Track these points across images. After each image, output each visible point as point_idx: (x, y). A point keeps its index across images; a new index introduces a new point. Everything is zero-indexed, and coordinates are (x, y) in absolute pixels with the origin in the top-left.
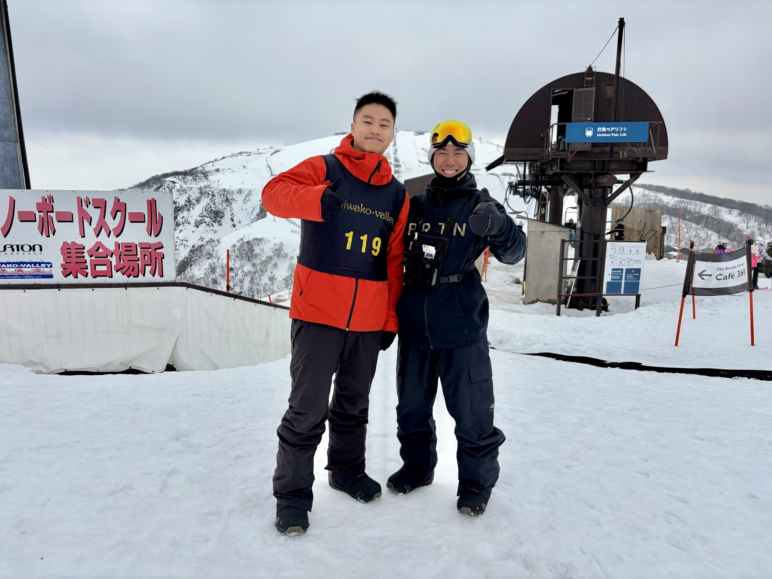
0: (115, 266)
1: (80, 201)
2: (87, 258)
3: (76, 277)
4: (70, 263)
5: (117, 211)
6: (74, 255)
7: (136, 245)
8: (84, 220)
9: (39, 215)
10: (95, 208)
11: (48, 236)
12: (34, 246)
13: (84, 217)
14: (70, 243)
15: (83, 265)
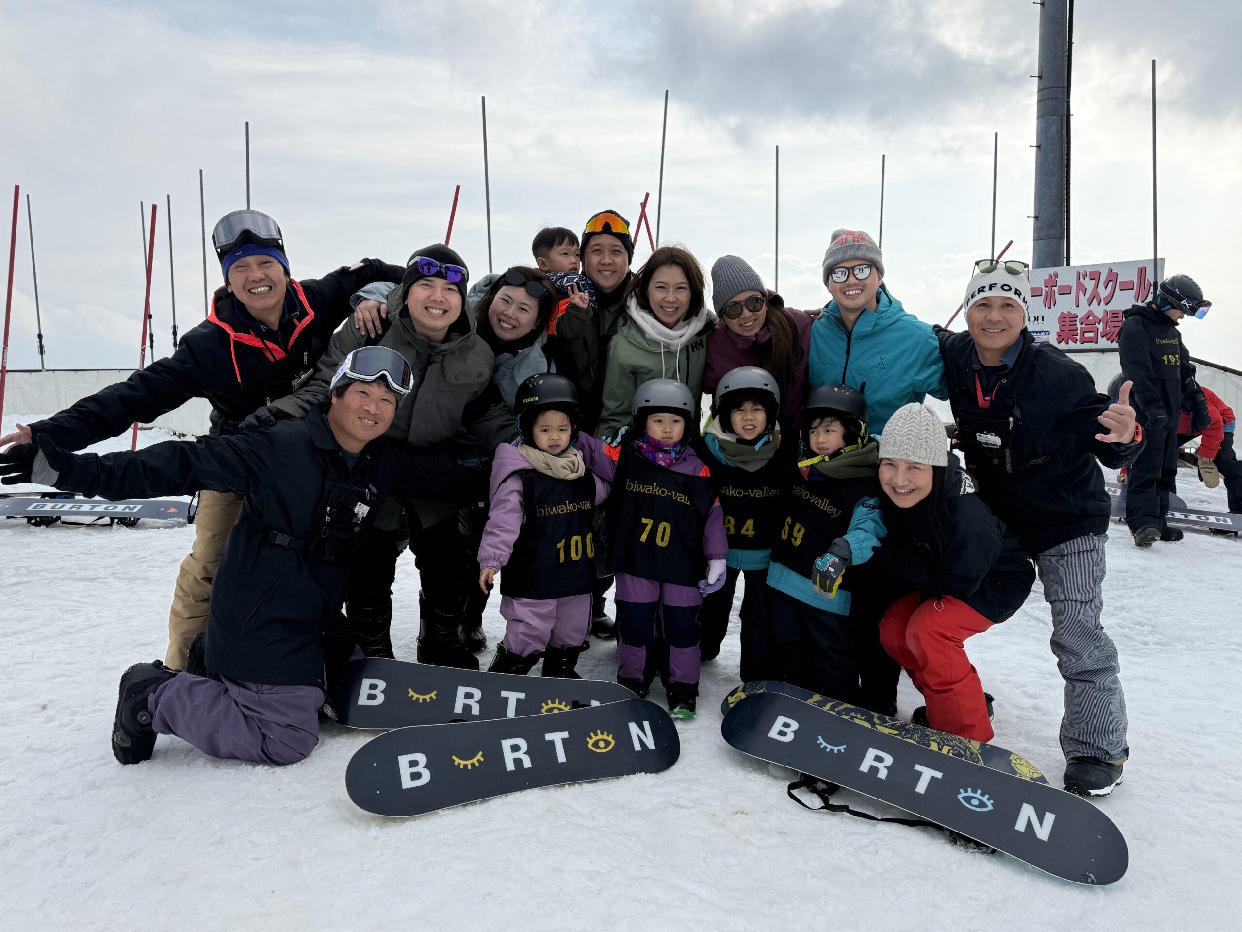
0: (1101, 332)
1: (1079, 274)
2: (1079, 325)
3: (1067, 343)
4: (1064, 330)
5: (1109, 281)
8: (1080, 291)
9: (1046, 290)
10: (1091, 279)
11: (1050, 308)
12: (1038, 317)
13: (1081, 288)
14: (1066, 313)
15: (1074, 333)
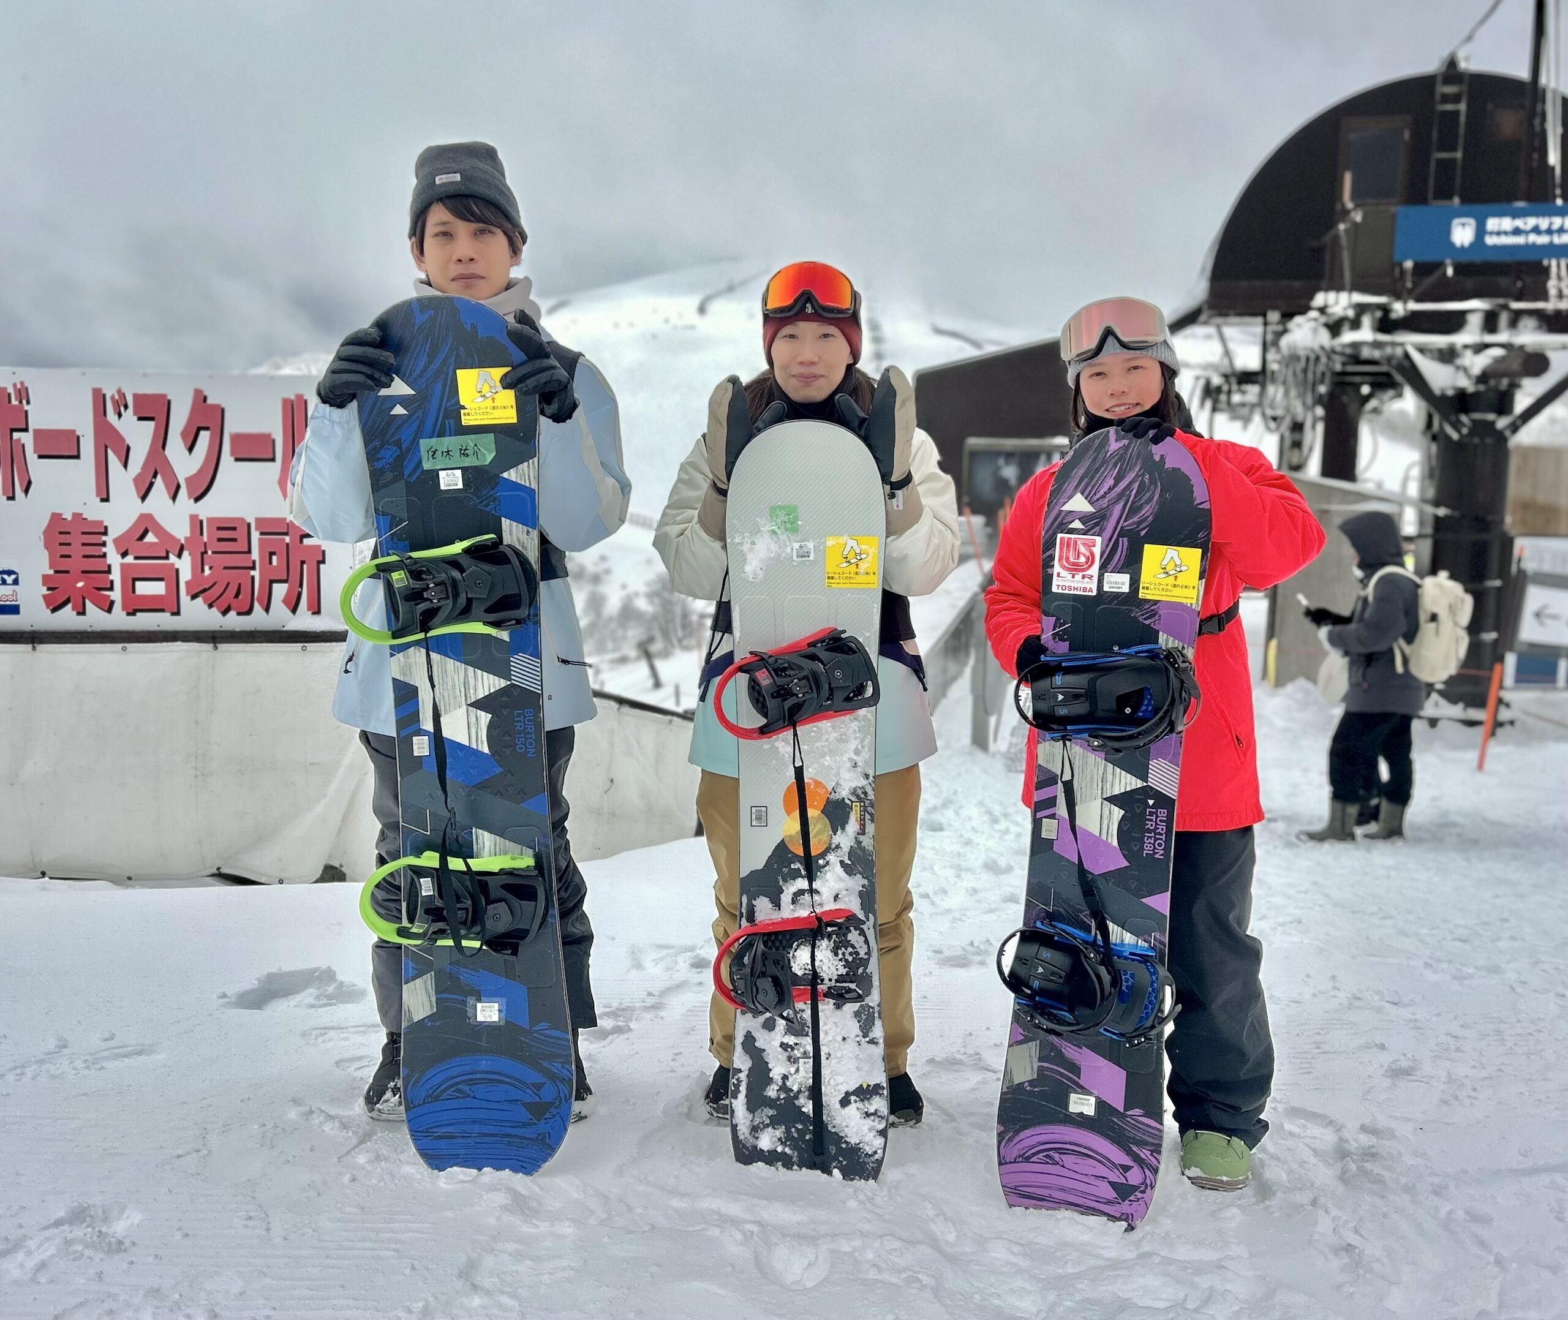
0: (187, 583)
1: (100, 400)
2: (114, 559)
3: (82, 612)
4: (68, 572)
5: (199, 429)
6: (76, 550)
7: (249, 525)
8: (110, 452)
10: (140, 419)
11: (12, 498)
13: (110, 445)
14: (69, 518)
15: (99, 580)
